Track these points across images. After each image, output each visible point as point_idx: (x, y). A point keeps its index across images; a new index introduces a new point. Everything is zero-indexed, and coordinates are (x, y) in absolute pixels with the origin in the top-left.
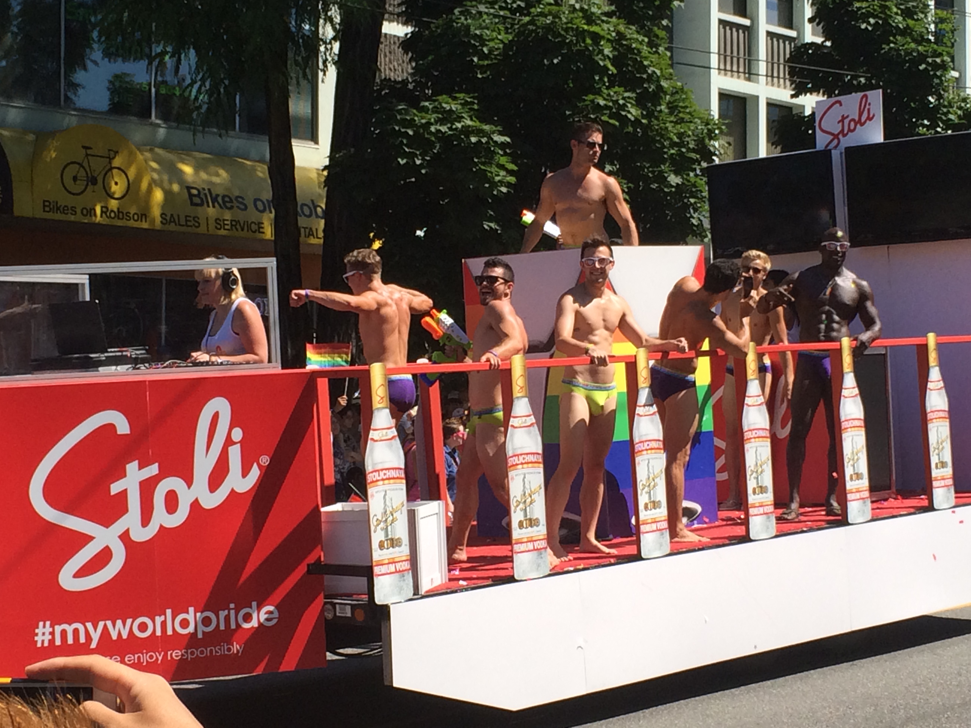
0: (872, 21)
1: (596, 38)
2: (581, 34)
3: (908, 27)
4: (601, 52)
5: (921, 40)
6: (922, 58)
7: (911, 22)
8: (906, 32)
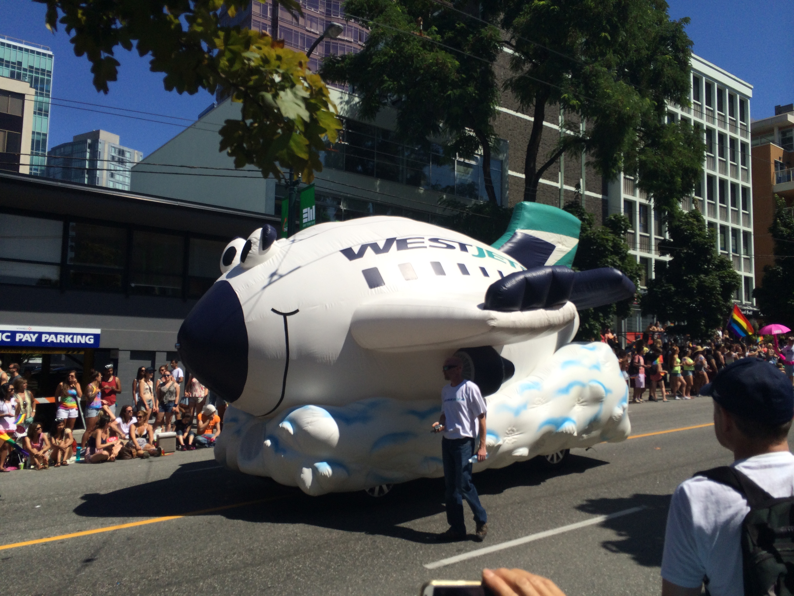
0: (688, 232)
1: (607, 240)
2: (603, 239)
3: (700, 234)
4: (608, 245)
5: (705, 238)
6: (706, 243)
7: (700, 232)
8: (699, 235)
